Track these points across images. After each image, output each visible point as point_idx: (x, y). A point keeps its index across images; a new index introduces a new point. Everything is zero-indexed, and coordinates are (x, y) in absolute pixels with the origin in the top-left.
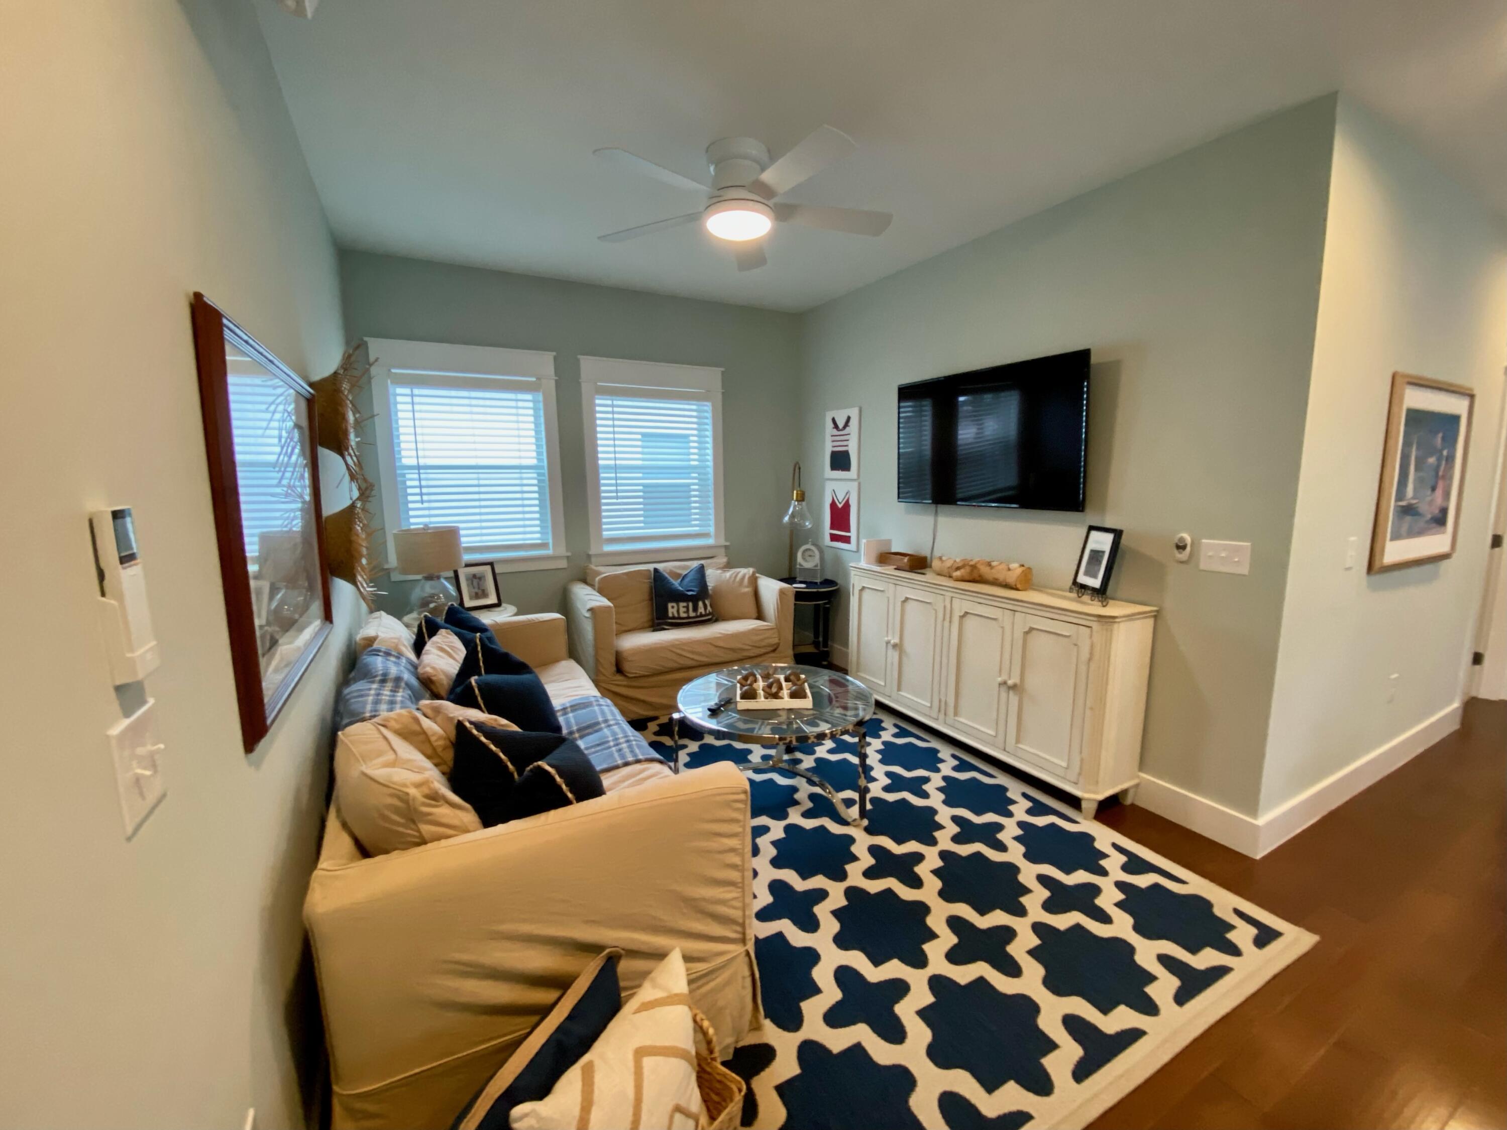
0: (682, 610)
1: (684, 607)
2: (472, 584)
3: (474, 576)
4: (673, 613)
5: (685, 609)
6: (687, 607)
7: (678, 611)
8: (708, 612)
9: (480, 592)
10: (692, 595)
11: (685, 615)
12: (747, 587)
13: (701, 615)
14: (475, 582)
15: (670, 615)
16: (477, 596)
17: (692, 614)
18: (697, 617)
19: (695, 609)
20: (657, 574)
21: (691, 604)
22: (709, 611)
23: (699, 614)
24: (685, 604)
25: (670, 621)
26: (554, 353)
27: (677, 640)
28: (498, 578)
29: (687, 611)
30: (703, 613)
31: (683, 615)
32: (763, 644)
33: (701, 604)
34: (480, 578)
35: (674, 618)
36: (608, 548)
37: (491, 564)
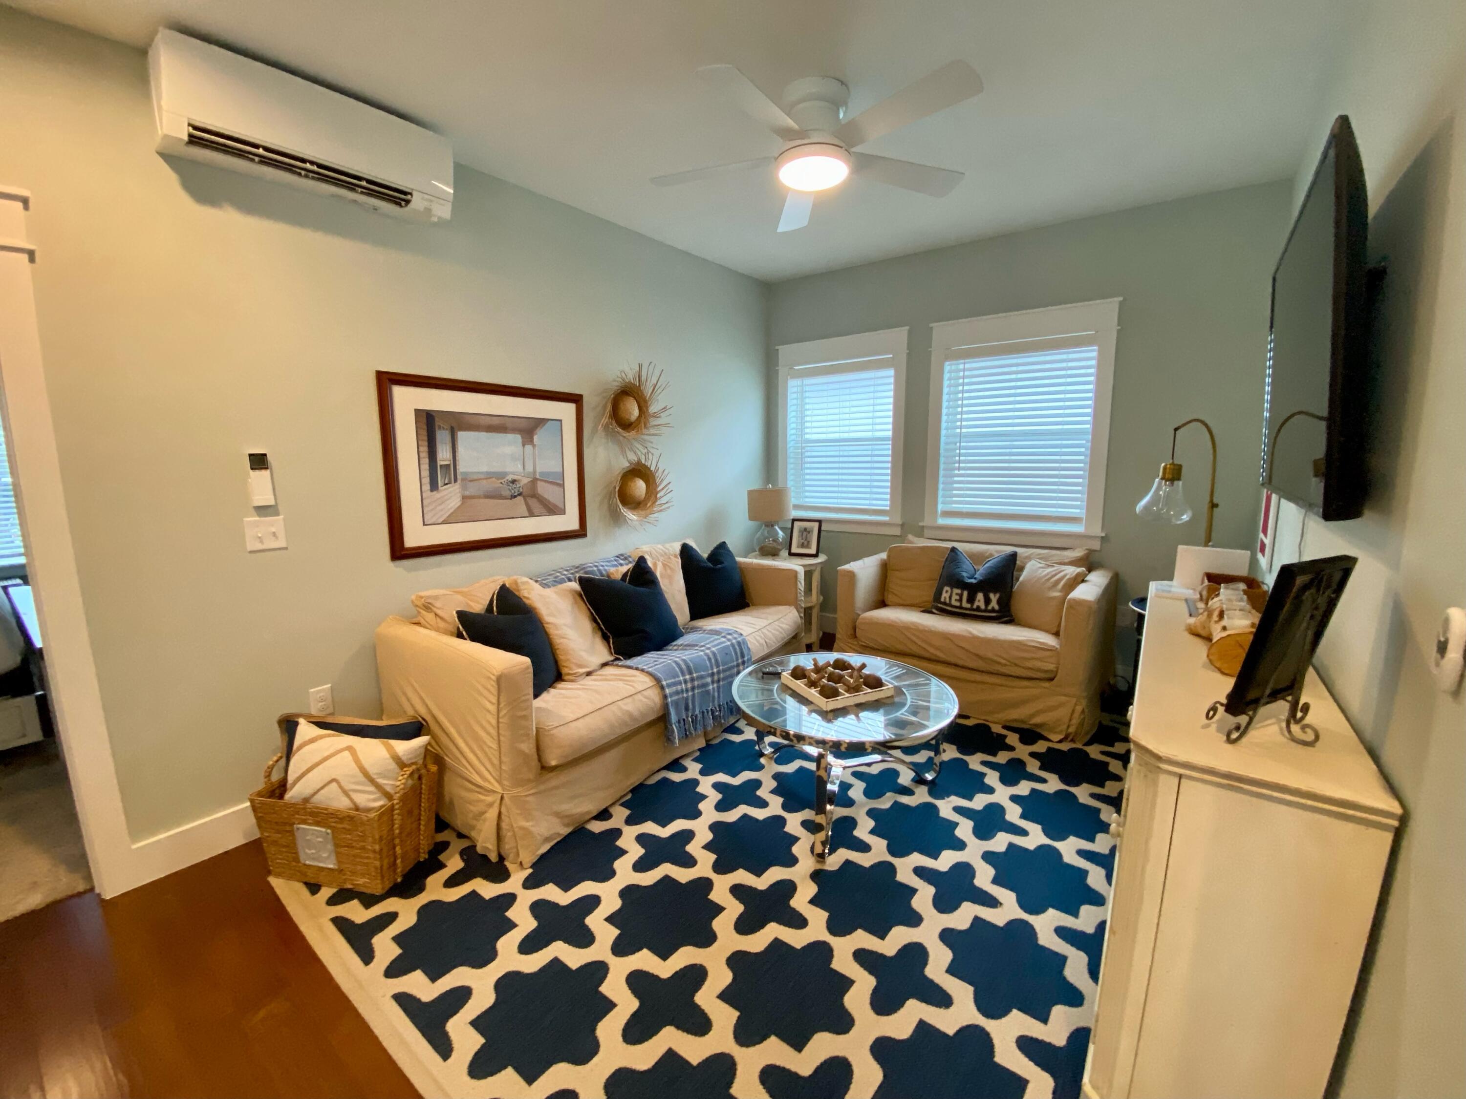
0: (955, 597)
1: (957, 594)
2: (802, 535)
3: (805, 529)
4: (945, 598)
5: (958, 597)
6: (961, 596)
7: (950, 598)
8: (990, 608)
9: (806, 543)
10: (971, 584)
11: (958, 604)
12: (1061, 591)
13: (978, 609)
14: (805, 534)
15: (942, 600)
16: (802, 546)
17: (965, 604)
18: (971, 609)
19: (971, 600)
20: (953, 554)
21: (965, 593)
22: (993, 608)
23: (975, 607)
24: (959, 591)
25: (940, 605)
26: (907, 328)
27: (913, 623)
28: (822, 534)
29: (960, 600)
30: (983, 607)
31: (954, 603)
32: (1029, 664)
33: (980, 596)
34: (809, 532)
35: (945, 603)
36: (942, 521)
37: (820, 522)
